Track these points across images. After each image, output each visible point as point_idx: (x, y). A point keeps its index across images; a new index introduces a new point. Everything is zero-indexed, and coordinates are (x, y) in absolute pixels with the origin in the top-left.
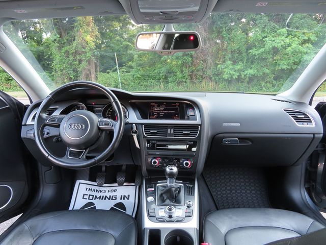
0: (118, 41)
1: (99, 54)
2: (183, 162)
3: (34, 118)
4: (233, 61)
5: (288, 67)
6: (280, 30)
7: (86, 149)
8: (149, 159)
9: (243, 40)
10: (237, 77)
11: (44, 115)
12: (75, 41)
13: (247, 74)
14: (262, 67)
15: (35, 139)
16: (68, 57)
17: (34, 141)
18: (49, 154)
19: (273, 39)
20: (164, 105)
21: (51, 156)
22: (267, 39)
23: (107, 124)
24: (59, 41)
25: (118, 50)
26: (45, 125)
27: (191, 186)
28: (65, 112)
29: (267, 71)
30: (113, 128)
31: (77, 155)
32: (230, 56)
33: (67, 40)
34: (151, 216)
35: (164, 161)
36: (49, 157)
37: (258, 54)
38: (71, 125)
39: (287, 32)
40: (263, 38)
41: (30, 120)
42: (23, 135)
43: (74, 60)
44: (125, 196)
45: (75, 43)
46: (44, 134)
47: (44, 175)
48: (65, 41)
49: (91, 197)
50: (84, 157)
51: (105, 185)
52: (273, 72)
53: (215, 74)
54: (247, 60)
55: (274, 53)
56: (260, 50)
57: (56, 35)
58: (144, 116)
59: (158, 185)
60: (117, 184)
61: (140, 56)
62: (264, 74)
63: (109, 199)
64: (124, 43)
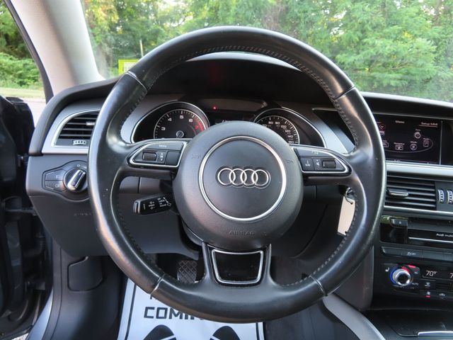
0: (143, 22)
1: (113, 39)
7: (265, 250)
8: (384, 265)
38: (221, 172)
41: (52, 142)
49: (162, 313)
50: (269, 275)
64: (152, 27)
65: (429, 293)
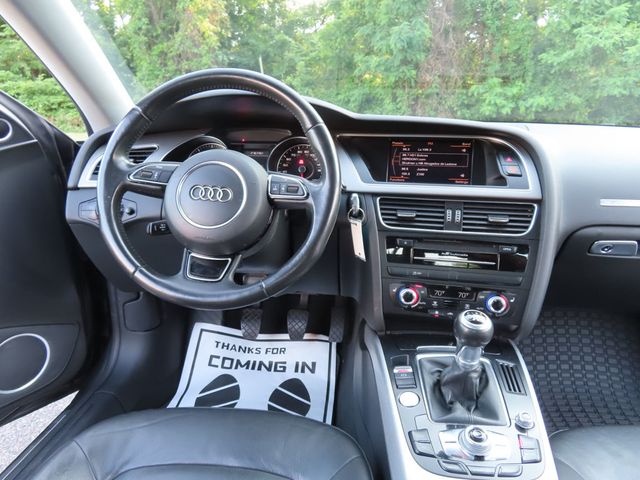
0: (265, 32)
1: (225, 59)
2: (485, 301)
3: (95, 173)
4: (503, 78)
5: (624, 92)
6: (612, 10)
7: (233, 257)
8: (391, 285)
9: (527, 32)
10: (509, 112)
11: (124, 162)
12: (180, 33)
13: (531, 106)
14: (565, 90)
15: (100, 224)
16: (166, 65)
17: (96, 231)
18: (136, 267)
19: (595, 29)
20: (429, 147)
21: (141, 272)
22: (582, 30)
23: (293, 189)
24: (148, 31)
25: (264, 52)
26: (126, 188)
27: (511, 365)
28: (178, 156)
29: (576, 100)
30: (310, 201)
31: (210, 270)
32: (497, 66)
33: (163, 29)
34: (421, 454)
35: (433, 294)
36: (138, 275)
37: (559, 64)
38: (194, 189)
39: (627, 14)
40: (574, 27)
41: (87, 177)
42: (71, 214)
43: (176, 71)
44: (304, 365)
45: (178, 37)
46: (122, 213)
47: (121, 312)
48: (160, 31)
49: (227, 363)
50: (231, 277)
51: (261, 336)
52: (588, 103)
53: (463, 104)
54: (535, 75)
55: (594, 61)
56: (565, 55)
57: (140, 19)
58: (378, 175)
59: (419, 357)
60: (286, 336)
61: (308, 65)
62: (568, 106)
63: (269, 369)
64: (277, 37)
65: (437, 312)
